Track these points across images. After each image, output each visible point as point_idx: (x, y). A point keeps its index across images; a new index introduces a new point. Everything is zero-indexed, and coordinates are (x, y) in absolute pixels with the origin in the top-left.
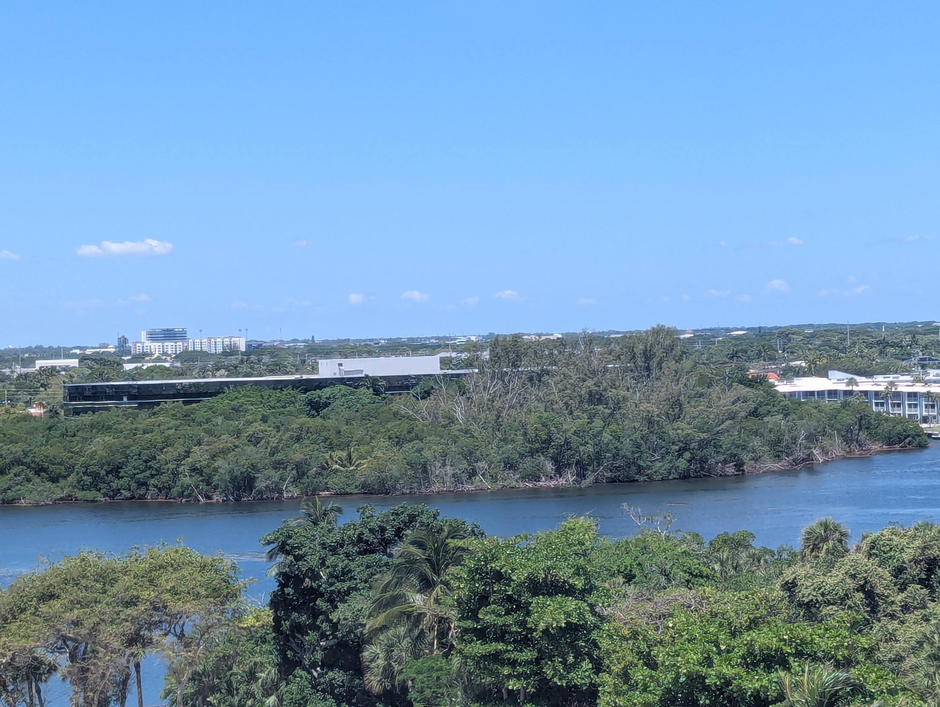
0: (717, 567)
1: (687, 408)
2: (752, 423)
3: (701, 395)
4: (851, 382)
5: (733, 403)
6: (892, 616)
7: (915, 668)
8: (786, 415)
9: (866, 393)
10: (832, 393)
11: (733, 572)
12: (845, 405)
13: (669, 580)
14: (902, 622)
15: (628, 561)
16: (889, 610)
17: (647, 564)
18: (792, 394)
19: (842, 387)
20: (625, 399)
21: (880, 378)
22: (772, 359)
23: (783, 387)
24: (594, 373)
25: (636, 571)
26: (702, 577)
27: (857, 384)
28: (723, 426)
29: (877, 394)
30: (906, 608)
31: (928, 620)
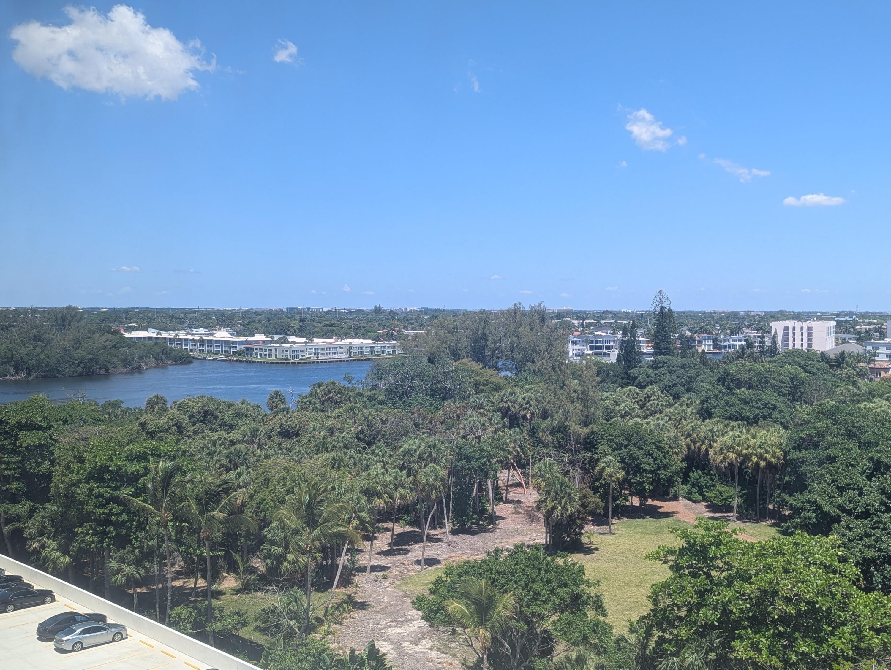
0: (106, 416)
1: (83, 343)
2: (113, 351)
3: (89, 338)
4: (159, 334)
5: (105, 342)
6: (189, 437)
7: (200, 459)
8: (129, 348)
9: (165, 338)
10: (150, 338)
11: (114, 418)
12: (156, 344)
13: (85, 423)
14: (193, 439)
15: (64, 414)
16: (187, 434)
17: (74, 415)
18: (132, 338)
19: (154, 336)
20: (53, 339)
21: (171, 332)
22: (121, 322)
23: (127, 335)
24: (37, 327)
25: (69, 419)
26: (100, 421)
27: (161, 334)
28: (100, 352)
29: (170, 339)
30: (195, 433)
31: (205, 438)
